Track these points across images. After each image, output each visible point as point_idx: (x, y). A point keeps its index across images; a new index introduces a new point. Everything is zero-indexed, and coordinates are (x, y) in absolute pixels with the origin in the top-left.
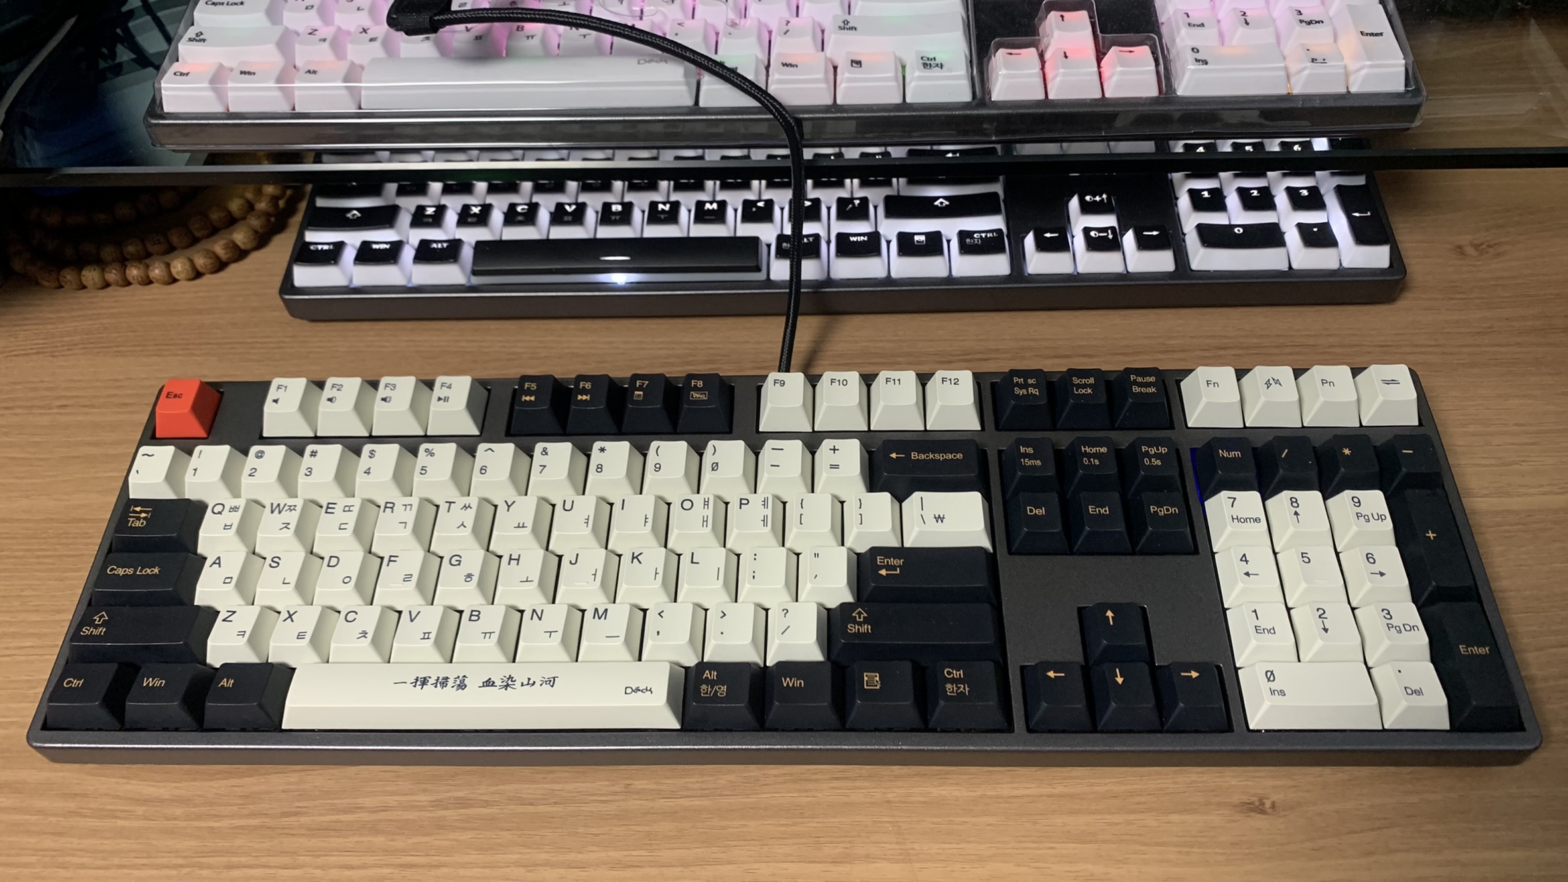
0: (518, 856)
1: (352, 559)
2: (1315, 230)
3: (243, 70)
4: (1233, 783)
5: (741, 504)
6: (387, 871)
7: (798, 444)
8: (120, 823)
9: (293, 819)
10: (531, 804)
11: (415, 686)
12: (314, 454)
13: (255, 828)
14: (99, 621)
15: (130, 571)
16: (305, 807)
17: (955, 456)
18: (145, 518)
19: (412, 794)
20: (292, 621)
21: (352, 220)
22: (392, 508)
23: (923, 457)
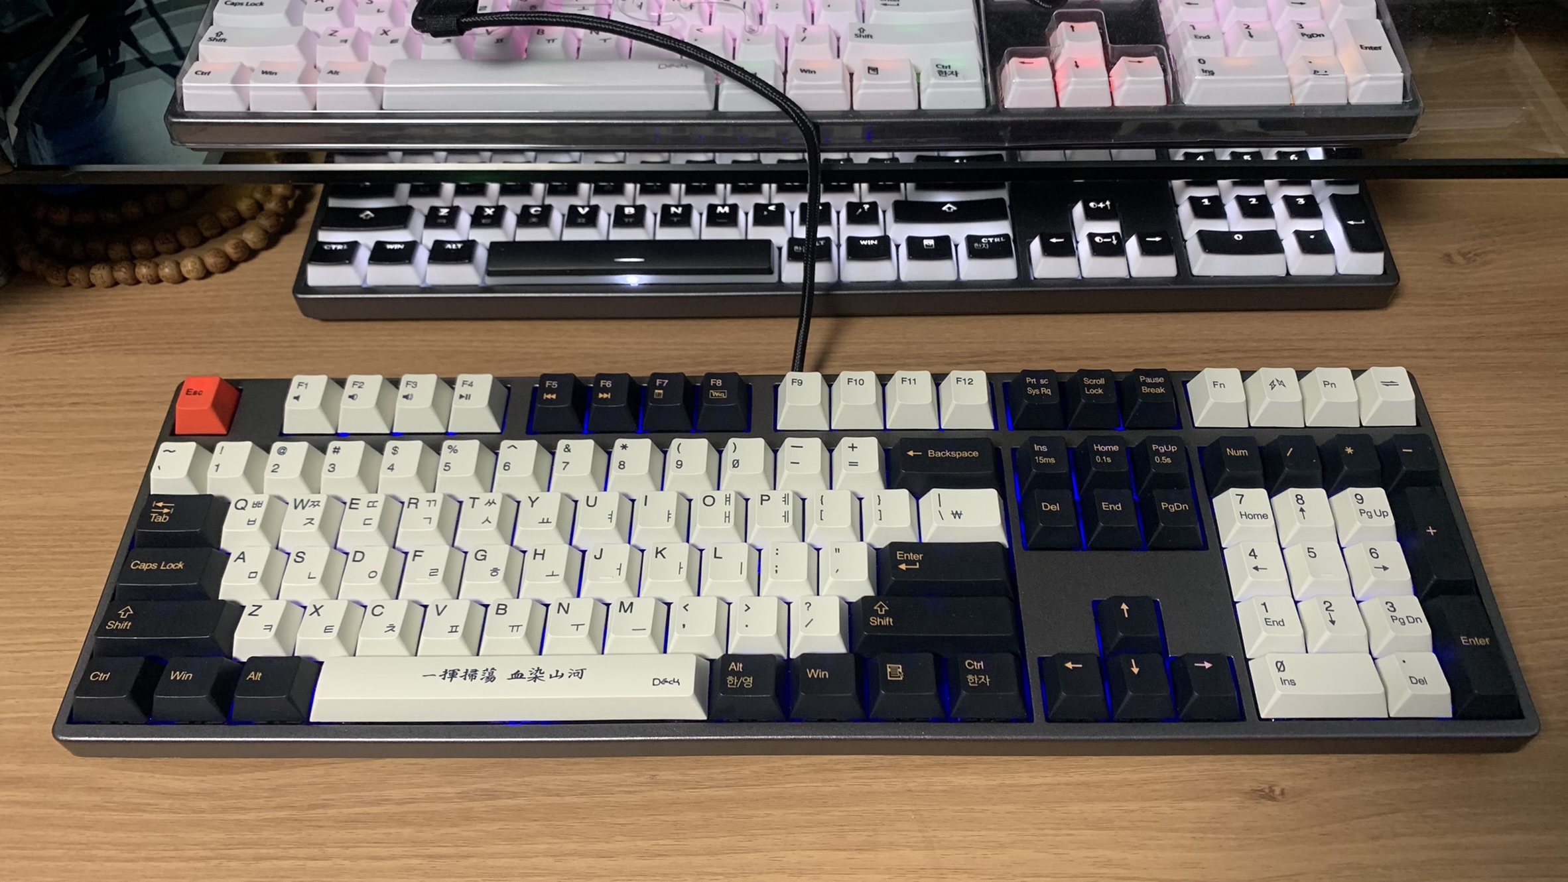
0: (546, 846)
1: (378, 554)
2: (1312, 237)
3: (265, 70)
4: (1243, 771)
5: (762, 500)
6: (416, 861)
7: (817, 442)
8: (146, 816)
9: (320, 811)
10: (558, 795)
11: (444, 679)
12: (336, 450)
13: (283, 820)
14: (124, 615)
15: (154, 566)
16: (332, 800)
17: (970, 454)
18: (166, 514)
19: (438, 786)
20: (319, 615)
21: (366, 220)
22: (416, 504)
23: (939, 454)
